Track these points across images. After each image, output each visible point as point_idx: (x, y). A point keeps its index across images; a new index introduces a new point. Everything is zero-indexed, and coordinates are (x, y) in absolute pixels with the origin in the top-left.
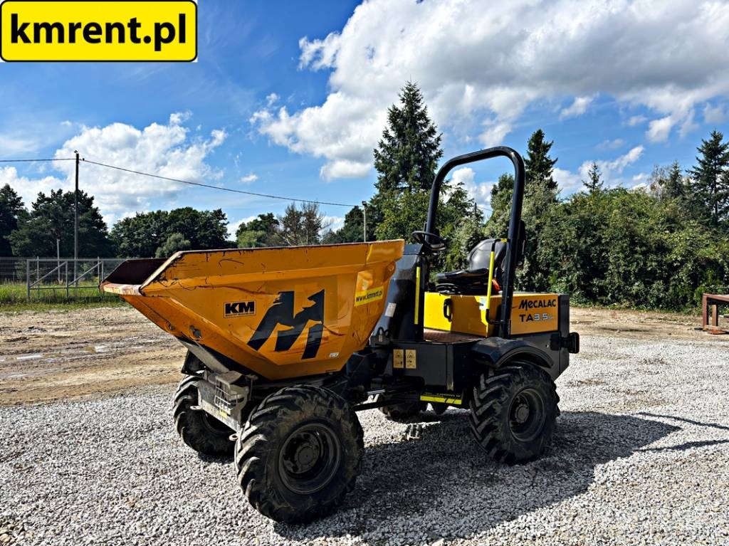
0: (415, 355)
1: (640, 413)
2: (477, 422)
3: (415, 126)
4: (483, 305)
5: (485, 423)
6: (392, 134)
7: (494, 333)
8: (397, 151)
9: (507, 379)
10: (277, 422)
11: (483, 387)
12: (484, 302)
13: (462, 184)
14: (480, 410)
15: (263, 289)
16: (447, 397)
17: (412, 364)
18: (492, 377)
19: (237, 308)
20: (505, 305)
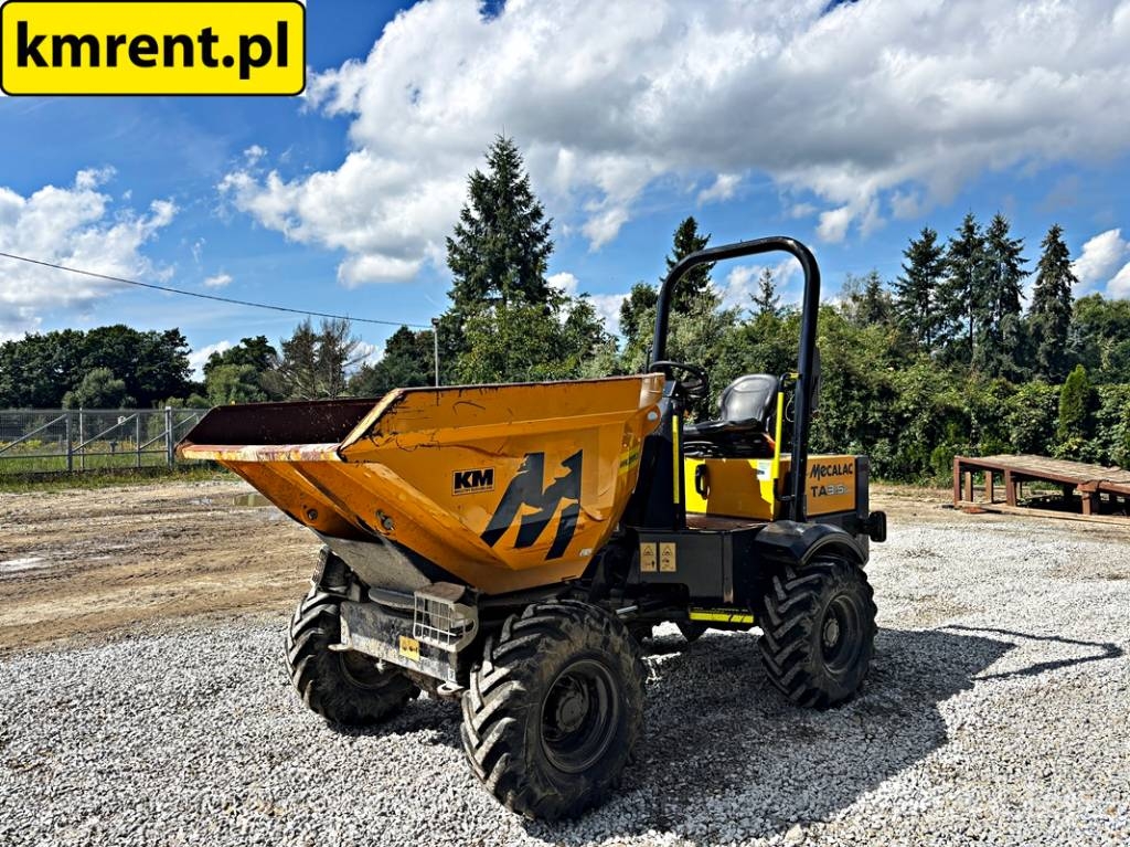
0: (674, 551)
1: (950, 627)
2: (775, 648)
3: (511, 205)
4: (763, 473)
5: (789, 650)
6: (475, 215)
7: (782, 513)
8: (484, 243)
9: (817, 581)
10: (538, 660)
11: (782, 595)
12: (767, 471)
13: (585, 295)
14: (780, 630)
15: (505, 450)
16: (733, 613)
17: (670, 565)
18: (792, 580)
19: (470, 480)
20: (797, 472)
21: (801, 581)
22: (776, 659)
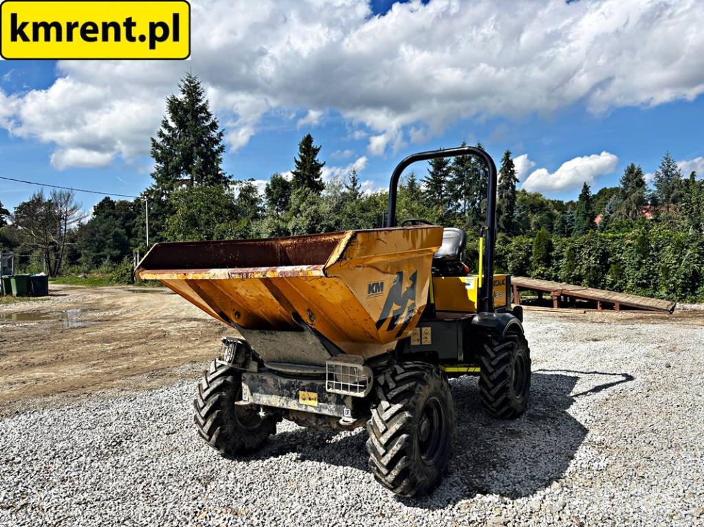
0: (430, 332)
1: (539, 370)
2: (490, 385)
3: (198, 121)
4: (469, 284)
5: (500, 386)
6: (173, 125)
7: (481, 308)
9: (511, 346)
10: (417, 398)
11: (492, 355)
12: (472, 284)
14: (494, 375)
15: (389, 270)
16: (469, 367)
17: (428, 341)
18: (497, 346)
19: (374, 288)
20: (488, 283)
21: (503, 346)
22: (491, 392)
